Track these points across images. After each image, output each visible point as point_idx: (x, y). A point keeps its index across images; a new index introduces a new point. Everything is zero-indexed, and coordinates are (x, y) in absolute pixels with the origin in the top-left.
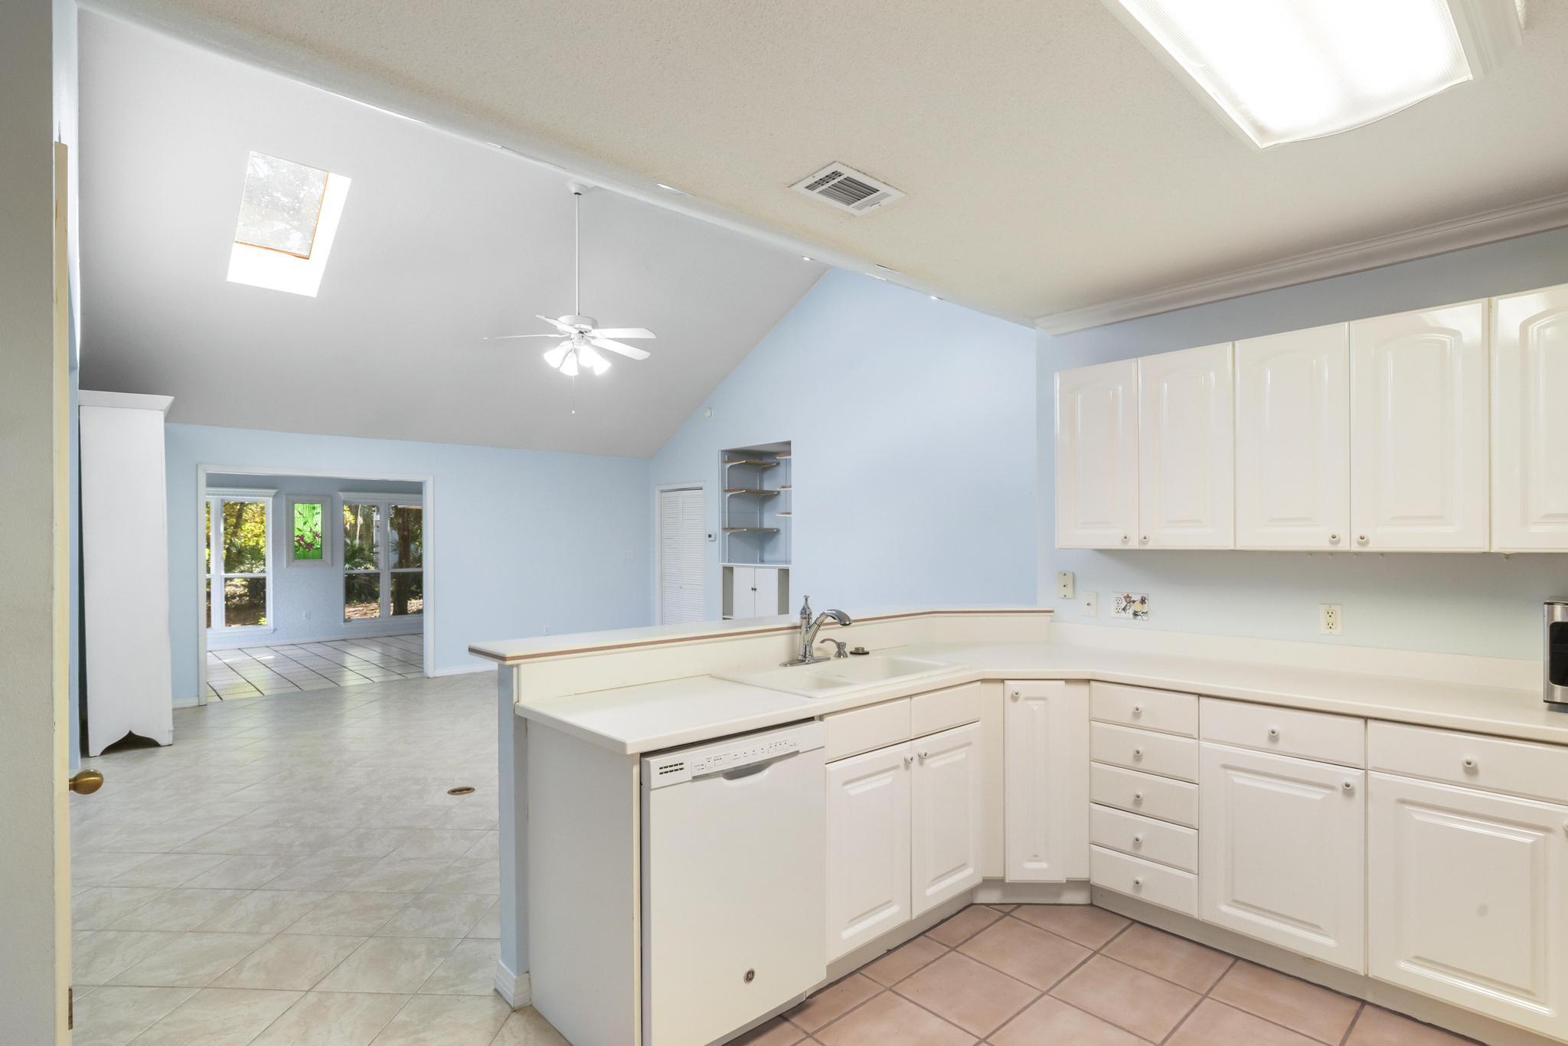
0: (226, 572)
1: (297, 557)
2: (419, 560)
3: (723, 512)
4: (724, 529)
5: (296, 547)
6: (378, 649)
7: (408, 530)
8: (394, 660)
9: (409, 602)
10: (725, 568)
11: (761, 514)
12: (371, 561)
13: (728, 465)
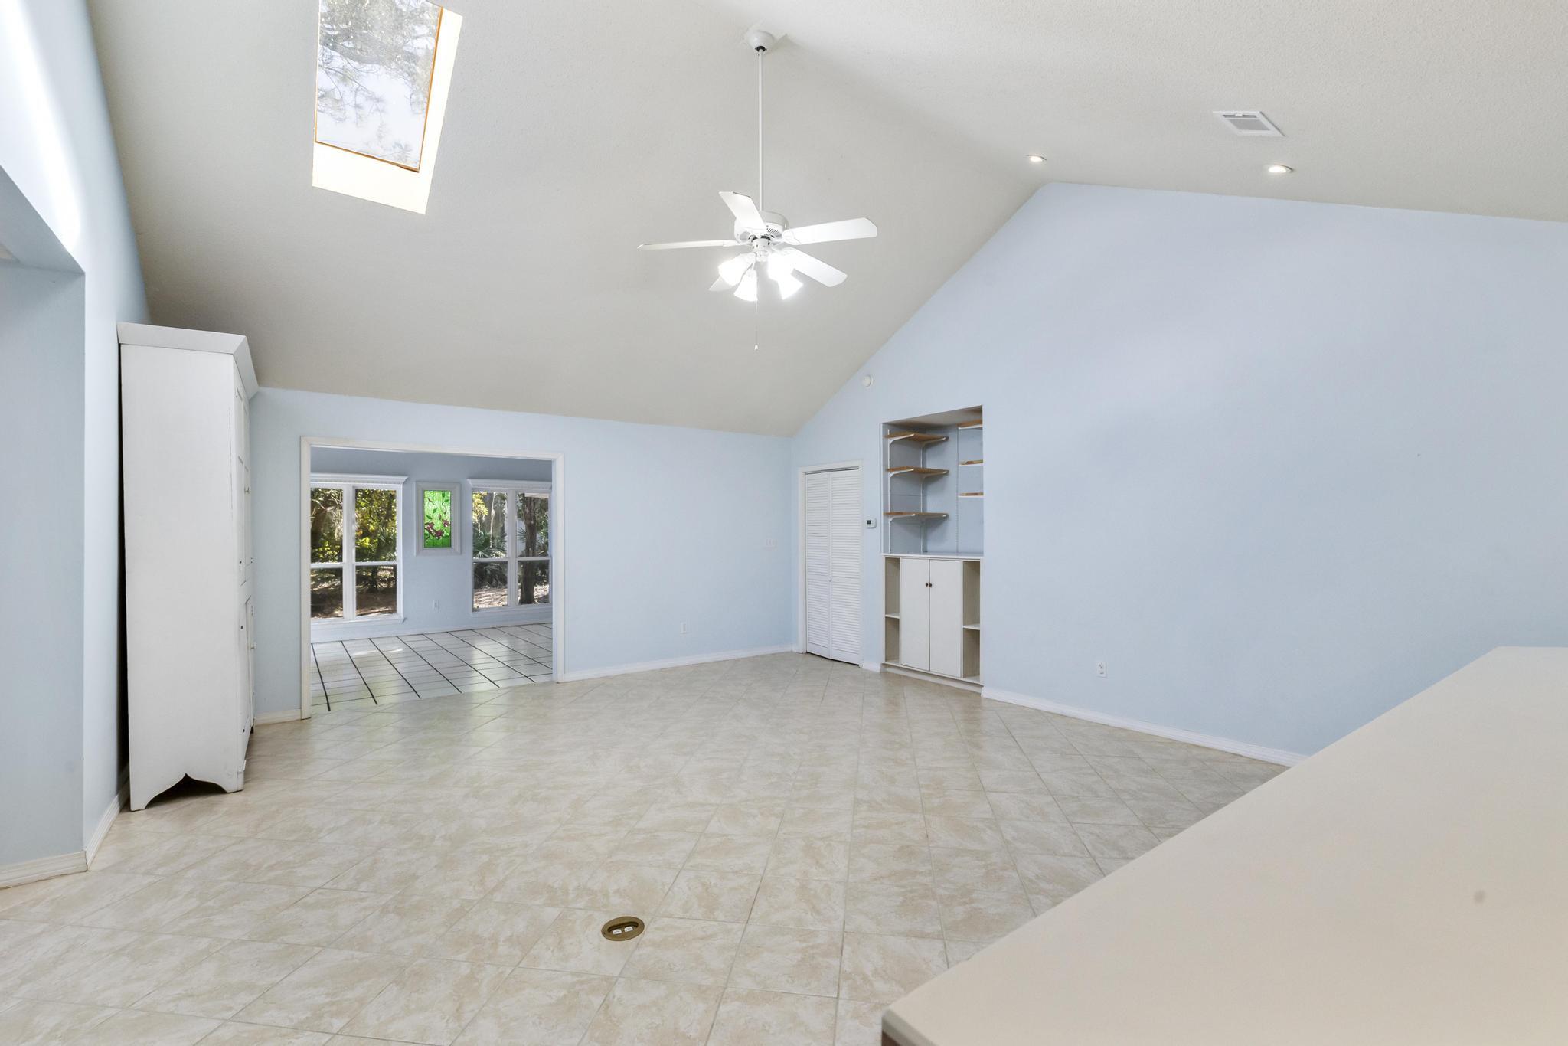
0: (357, 561)
1: (427, 545)
2: (545, 548)
3: (885, 495)
4: (887, 514)
5: (426, 534)
6: (505, 642)
7: (535, 520)
8: (522, 657)
9: (535, 588)
10: (888, 559)
11: (925, 496)
12: (502, 549)
13: (890, 441)
